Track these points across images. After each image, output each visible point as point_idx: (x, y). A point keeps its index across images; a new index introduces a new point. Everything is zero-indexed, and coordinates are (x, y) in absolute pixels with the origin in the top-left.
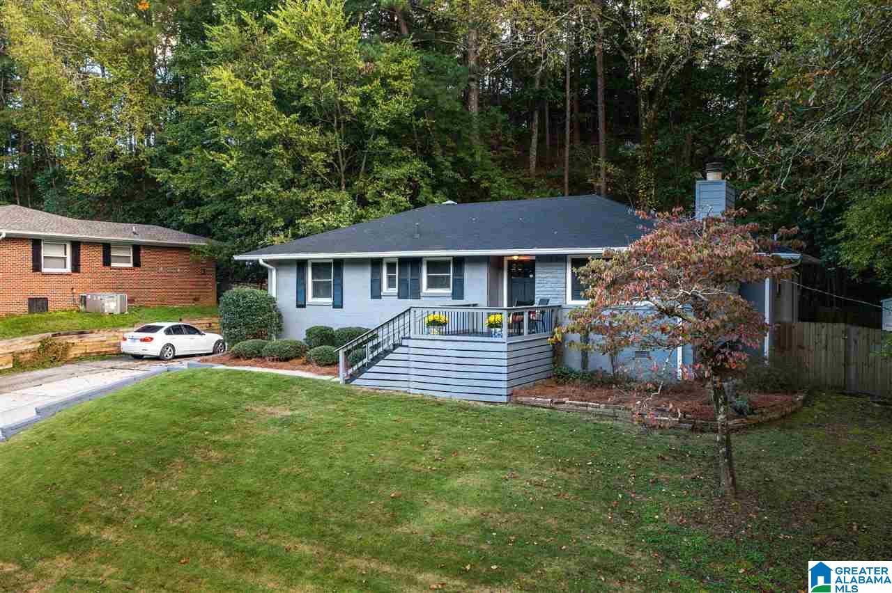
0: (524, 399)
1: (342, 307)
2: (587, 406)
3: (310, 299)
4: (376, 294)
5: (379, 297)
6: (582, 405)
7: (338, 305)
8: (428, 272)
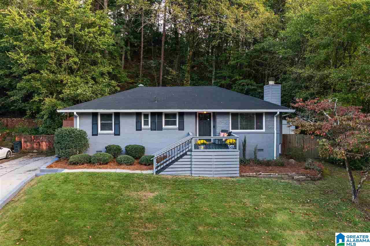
0: (244, 174)
1: (119, 135)
2: (270, 175)
3: (99, 131)
4: (139, 128)
5: (141, 130)
6: (268, 175)
7: (117, 133)
8: (165, 119)
